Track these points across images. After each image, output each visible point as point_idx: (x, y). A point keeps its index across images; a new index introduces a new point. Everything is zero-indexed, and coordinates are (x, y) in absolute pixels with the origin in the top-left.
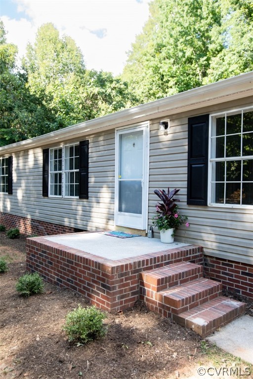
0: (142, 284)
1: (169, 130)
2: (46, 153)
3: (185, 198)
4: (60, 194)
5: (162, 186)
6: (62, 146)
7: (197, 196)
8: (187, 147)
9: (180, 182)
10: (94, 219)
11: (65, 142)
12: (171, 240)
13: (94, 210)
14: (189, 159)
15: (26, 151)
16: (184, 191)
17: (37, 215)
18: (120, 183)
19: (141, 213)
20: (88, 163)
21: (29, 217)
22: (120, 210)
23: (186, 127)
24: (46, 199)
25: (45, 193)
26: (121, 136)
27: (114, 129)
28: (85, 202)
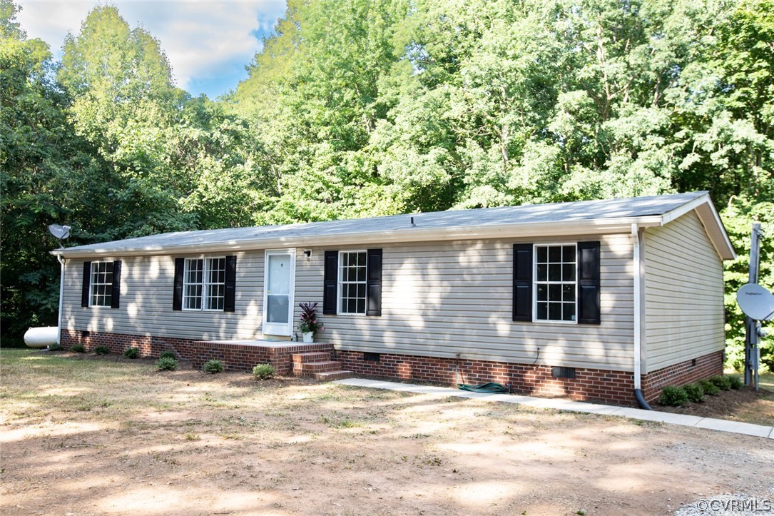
0: (292, 361)
1: (310, 257)
2: (179, 263)
3: (321, 309)
4: (199, 306)
5: (305, 300)
6: (202, 257)
7: (330, 308)
8: (323, 273)
9: (318, 297)
10: (239, 331)
11: (206, 254)
12: (311, 340)
13: (240, 322)
14: (325, 281)
15: (146, 258)
16: (321, 304)
17: (163, 332)
18: (269, 296)
19: (287, 322)
20: (235, 277)
21: (148, 334)
22: (268, 321)
23: (323, 257)
24: (177, 313)
25: (177, 306)
26: (270, 256)
27: (264, 250)
28: (229, 315)
